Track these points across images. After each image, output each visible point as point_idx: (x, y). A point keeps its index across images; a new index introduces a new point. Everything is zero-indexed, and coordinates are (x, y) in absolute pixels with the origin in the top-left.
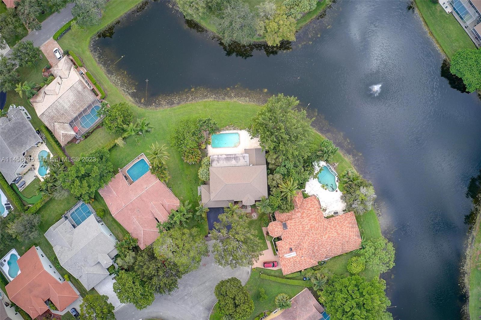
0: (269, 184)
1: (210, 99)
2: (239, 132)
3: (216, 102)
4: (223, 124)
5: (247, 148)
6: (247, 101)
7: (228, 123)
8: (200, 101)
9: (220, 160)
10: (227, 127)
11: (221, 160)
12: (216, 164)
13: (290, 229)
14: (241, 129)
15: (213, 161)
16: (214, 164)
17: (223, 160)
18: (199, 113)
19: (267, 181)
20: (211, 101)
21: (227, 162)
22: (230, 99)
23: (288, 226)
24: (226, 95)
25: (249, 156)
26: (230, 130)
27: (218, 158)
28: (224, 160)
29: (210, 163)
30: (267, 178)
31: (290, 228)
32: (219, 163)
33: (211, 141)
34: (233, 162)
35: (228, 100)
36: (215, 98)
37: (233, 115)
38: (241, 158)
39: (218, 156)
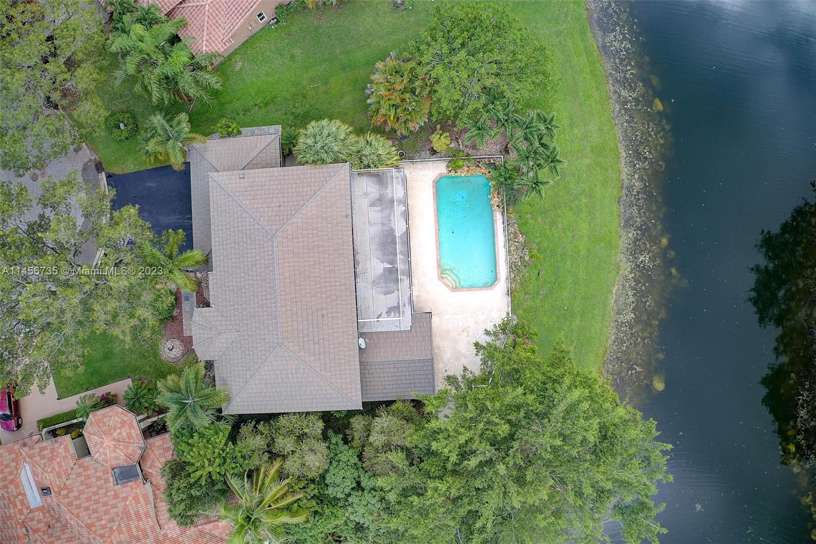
0: (282, 421)
1: (625, 170)
2: (502, 286)
3: (615, 191)
4: (530, 221)
5: (435, 320)
6: (618, 313)
7: (537, 241)
8: (619, 134)
9: (382, 210)
10: (521, 239)
11: (386, 212)
12: (366, 194)
13: (112, 493)
14: (511, 293)
15: (380, 179)
16: (366, 187)
17: (383, 224)
18: (571, 125)
19: (294, 414)
20: (620, 172)
21: (377, 240)
22: (627, 250)
23: (125, 489)
24: (643, 234)
25: (400, 332)
26: (510, 251)
27: (392, 201)
28: (386, 228)
29: (369, 166)
30: (308, 413)
31: (116, 496)
32: (372, 204)
33: (462, 173)
34: (374, 266)
35: (624, 239)
36: (630, 188)
37: (569, 262)
38: (391, 300)
39: (400, 202)
